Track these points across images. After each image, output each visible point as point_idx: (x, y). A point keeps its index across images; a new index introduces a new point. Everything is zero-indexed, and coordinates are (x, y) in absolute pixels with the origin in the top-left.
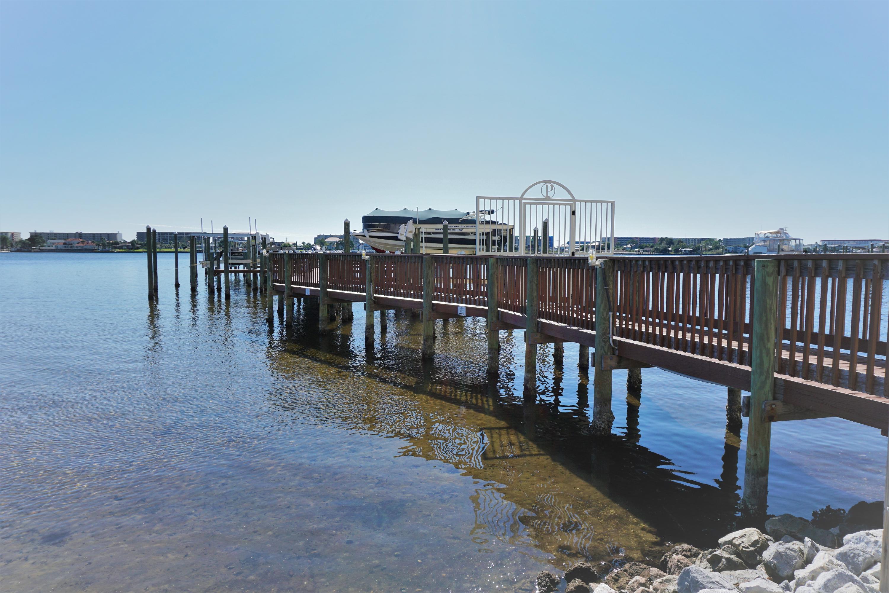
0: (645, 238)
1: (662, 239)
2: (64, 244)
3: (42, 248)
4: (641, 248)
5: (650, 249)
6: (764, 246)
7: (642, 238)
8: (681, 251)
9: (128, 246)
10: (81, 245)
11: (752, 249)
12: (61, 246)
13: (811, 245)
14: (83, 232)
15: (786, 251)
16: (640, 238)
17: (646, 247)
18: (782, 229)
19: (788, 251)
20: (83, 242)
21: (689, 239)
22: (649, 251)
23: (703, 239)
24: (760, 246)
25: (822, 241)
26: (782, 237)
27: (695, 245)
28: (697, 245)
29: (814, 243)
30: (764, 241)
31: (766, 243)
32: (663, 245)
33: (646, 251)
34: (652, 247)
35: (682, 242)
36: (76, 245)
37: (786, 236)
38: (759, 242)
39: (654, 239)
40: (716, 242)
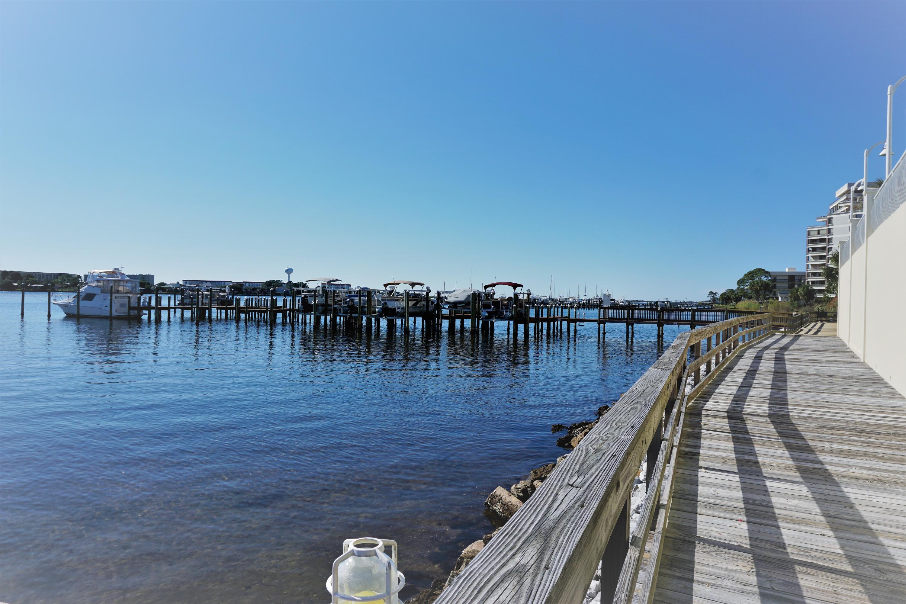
6: (97, 286)
11: (85, 289)
13: (173, 284)
15: (121, 293)
18: (118, 269)
19: (123, 293)
24: (93, 287)
25: (184, 280)
26: (118, 277)
27: (49, 281)
28: (52, 281)
29: (175, 283)
30: (98, 281)
31: (99, 284)
35: (32, 277)
37: (121, 276)
38: (92, 282)
40: (74, 279)
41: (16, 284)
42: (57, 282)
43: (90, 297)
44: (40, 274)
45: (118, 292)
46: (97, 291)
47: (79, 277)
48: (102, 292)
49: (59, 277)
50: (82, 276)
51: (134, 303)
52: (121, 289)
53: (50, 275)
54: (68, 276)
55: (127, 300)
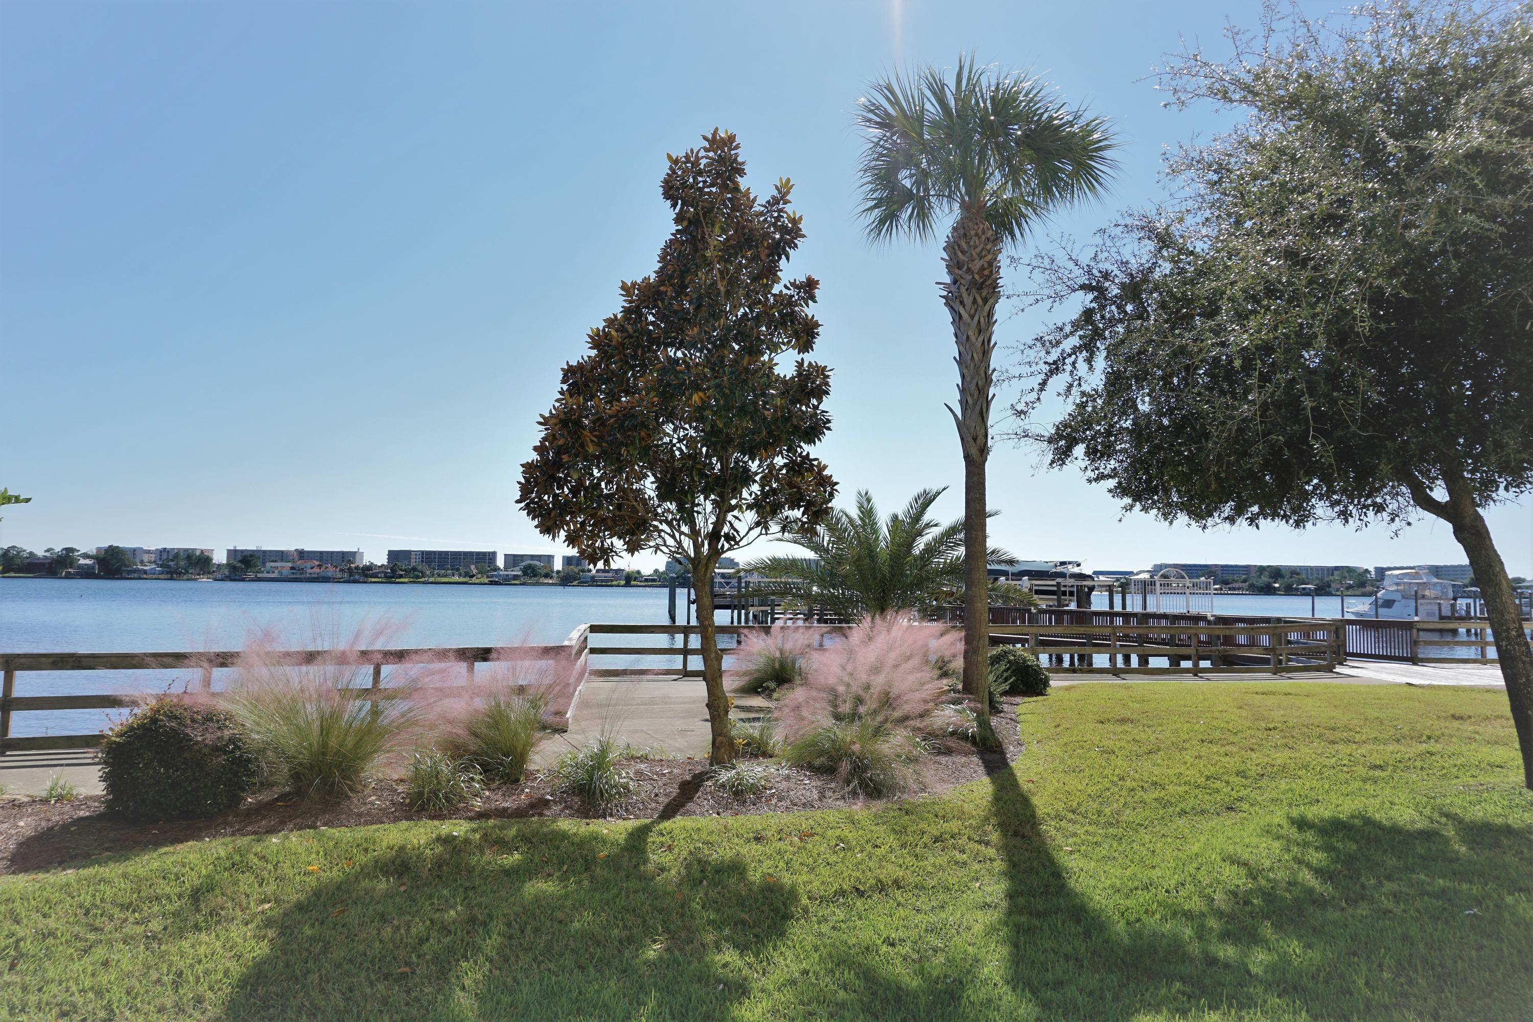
0: (1231, 566)
1: (1261, 569)
2: (292, 568)
3: (259, 575)
4: (1225, 582)
5: (1241, 585)
6: (1397, 591)
7: (1226, 566)
8: (1297, 589)
9: (386, 573)
10: (317, 570)
12: (286, 572)
14: (306, 549)
16: (1222, 566)
17: (1234, 581)
20: (320, 566)
21: (1311, 568)
22: (1239, 589)
23: (1337, 568)
24: (1392, 591)
26: (1422, 579)
27: (1322, 579)
28: (1326, 579)
32: (1265, 579)
33: (1234, 589)
34: (1244, 581)
35: (1298, 574)
36: (309, 571)
39: (1247, 568)
40: (1359, 574)
41: (1277, 585)
42: (1335, 580)
43: (1389, 604)
44: (1306, 569)
45: (1423, 597)
46: (1397, 597)
47: (1367, 571)
48: (1403, 597)
49: (1336, 573)
50: (1372, 569)
51: (1446, 611)
52: (1427, 593)
53: (1322, 569)
54: (1349, 570)
55: (1437, 607)
